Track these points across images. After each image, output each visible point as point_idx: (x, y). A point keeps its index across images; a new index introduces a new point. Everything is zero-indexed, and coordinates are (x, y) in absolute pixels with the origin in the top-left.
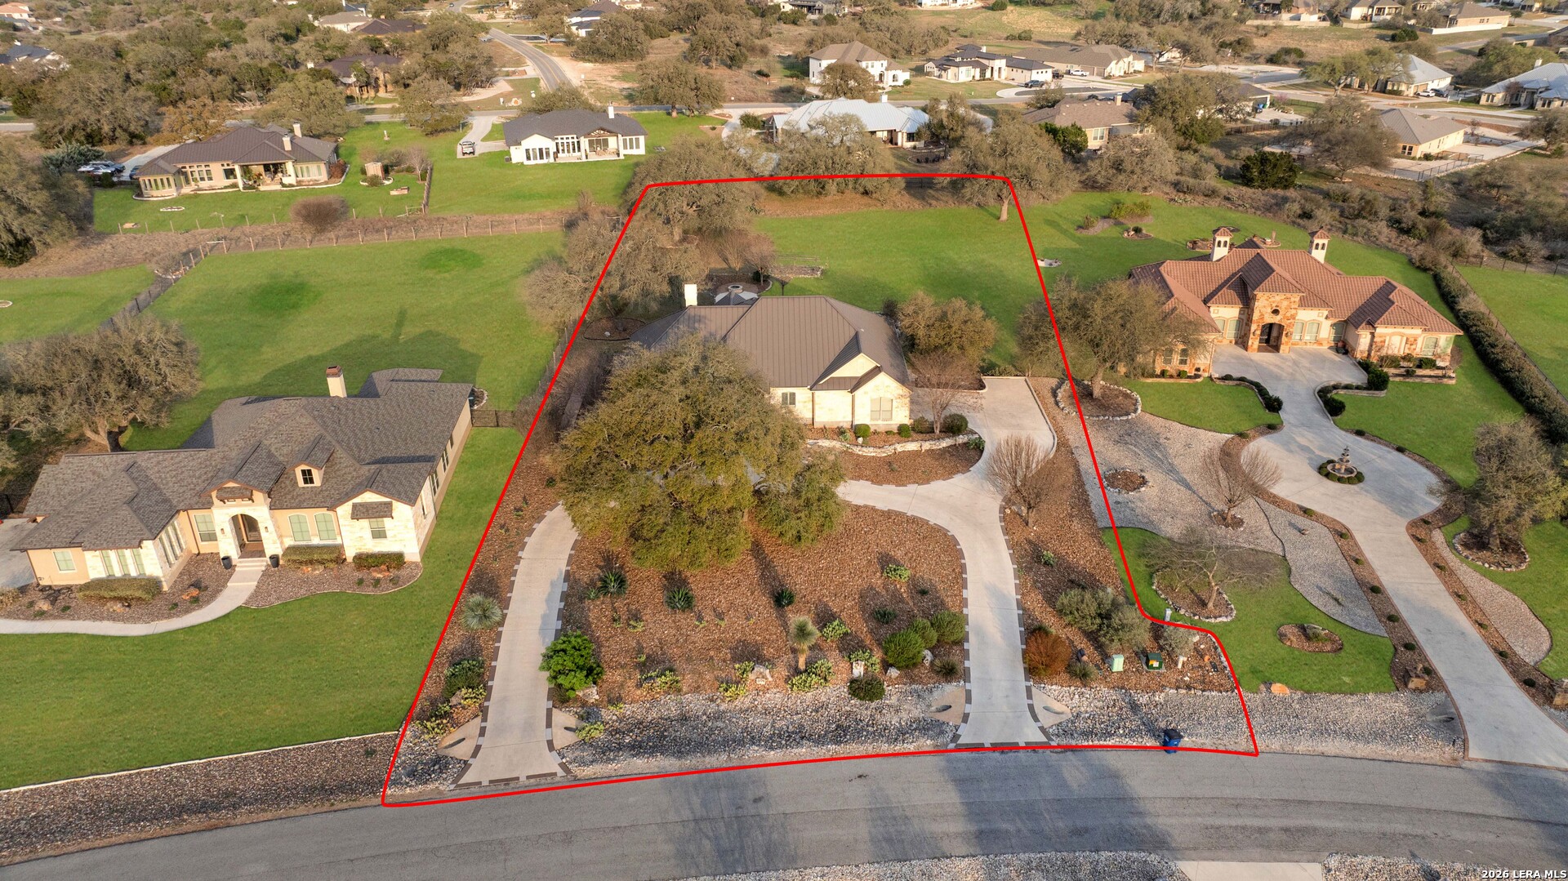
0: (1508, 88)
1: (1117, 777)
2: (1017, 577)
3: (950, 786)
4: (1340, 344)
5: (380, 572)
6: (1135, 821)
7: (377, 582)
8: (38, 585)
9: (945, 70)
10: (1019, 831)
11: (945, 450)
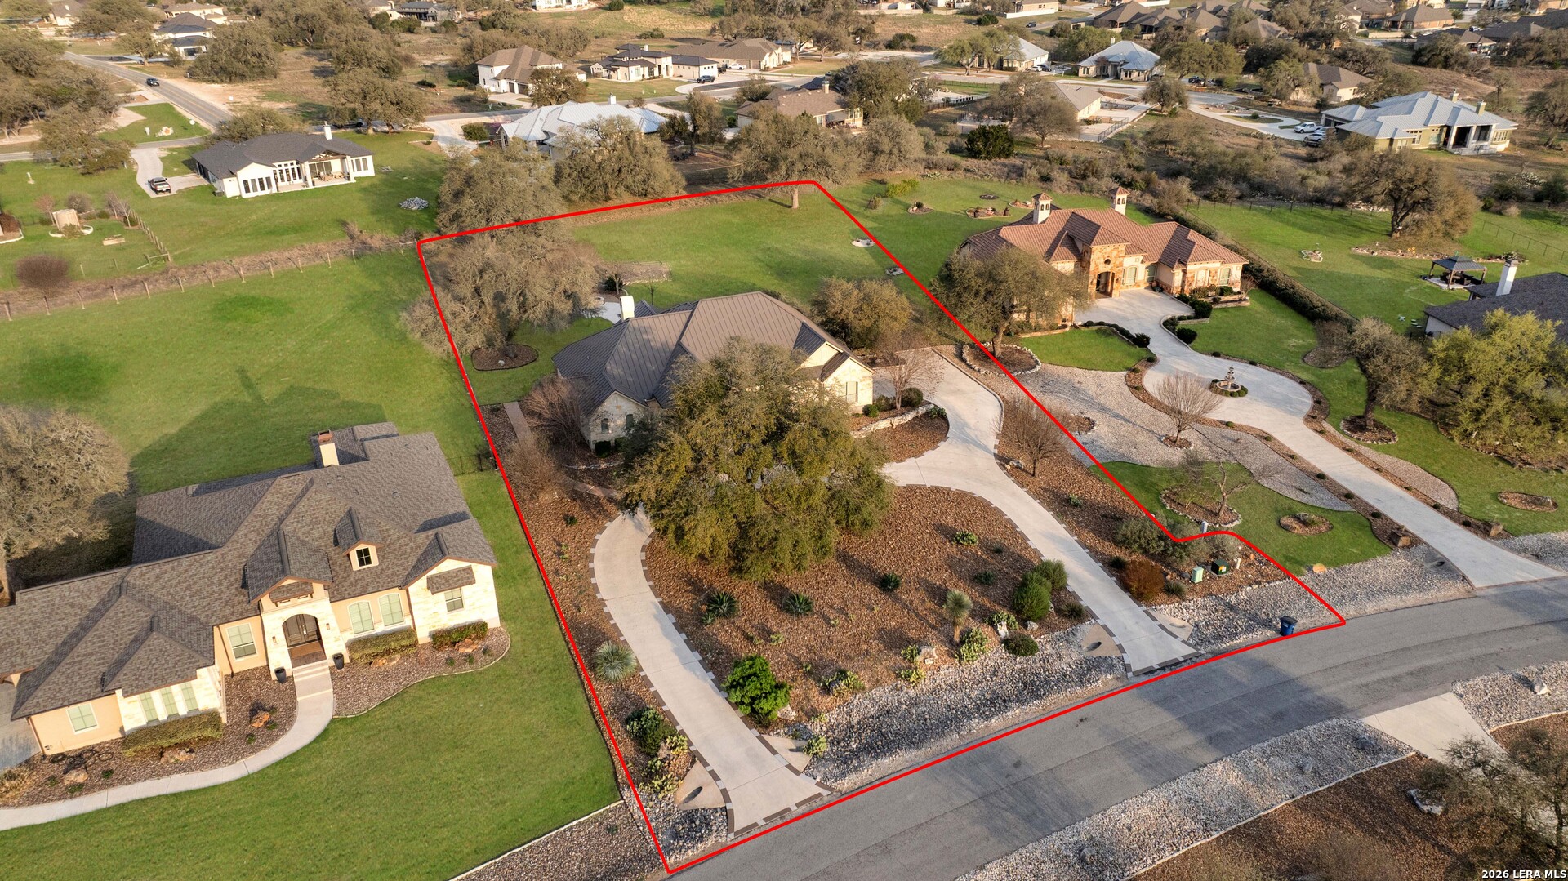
0: (1097, 62)
1: (1268, 666)
2: (1062, 522)
3: (1157, 708)
4: (1154, 284)
5: (468, 647)
6: (1309, 697)
7: (469, 658)
8: (44, 756)
9: (614, 70)
10: (1236, 729)
11: (912, 423)
